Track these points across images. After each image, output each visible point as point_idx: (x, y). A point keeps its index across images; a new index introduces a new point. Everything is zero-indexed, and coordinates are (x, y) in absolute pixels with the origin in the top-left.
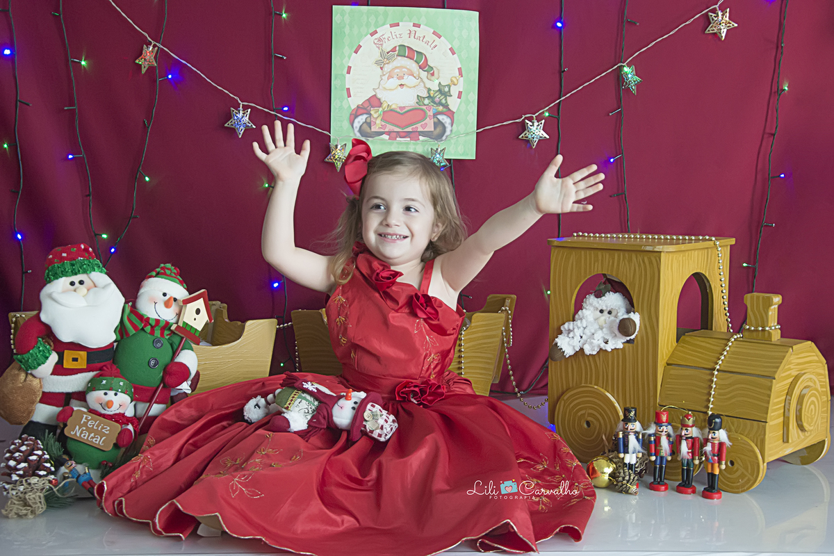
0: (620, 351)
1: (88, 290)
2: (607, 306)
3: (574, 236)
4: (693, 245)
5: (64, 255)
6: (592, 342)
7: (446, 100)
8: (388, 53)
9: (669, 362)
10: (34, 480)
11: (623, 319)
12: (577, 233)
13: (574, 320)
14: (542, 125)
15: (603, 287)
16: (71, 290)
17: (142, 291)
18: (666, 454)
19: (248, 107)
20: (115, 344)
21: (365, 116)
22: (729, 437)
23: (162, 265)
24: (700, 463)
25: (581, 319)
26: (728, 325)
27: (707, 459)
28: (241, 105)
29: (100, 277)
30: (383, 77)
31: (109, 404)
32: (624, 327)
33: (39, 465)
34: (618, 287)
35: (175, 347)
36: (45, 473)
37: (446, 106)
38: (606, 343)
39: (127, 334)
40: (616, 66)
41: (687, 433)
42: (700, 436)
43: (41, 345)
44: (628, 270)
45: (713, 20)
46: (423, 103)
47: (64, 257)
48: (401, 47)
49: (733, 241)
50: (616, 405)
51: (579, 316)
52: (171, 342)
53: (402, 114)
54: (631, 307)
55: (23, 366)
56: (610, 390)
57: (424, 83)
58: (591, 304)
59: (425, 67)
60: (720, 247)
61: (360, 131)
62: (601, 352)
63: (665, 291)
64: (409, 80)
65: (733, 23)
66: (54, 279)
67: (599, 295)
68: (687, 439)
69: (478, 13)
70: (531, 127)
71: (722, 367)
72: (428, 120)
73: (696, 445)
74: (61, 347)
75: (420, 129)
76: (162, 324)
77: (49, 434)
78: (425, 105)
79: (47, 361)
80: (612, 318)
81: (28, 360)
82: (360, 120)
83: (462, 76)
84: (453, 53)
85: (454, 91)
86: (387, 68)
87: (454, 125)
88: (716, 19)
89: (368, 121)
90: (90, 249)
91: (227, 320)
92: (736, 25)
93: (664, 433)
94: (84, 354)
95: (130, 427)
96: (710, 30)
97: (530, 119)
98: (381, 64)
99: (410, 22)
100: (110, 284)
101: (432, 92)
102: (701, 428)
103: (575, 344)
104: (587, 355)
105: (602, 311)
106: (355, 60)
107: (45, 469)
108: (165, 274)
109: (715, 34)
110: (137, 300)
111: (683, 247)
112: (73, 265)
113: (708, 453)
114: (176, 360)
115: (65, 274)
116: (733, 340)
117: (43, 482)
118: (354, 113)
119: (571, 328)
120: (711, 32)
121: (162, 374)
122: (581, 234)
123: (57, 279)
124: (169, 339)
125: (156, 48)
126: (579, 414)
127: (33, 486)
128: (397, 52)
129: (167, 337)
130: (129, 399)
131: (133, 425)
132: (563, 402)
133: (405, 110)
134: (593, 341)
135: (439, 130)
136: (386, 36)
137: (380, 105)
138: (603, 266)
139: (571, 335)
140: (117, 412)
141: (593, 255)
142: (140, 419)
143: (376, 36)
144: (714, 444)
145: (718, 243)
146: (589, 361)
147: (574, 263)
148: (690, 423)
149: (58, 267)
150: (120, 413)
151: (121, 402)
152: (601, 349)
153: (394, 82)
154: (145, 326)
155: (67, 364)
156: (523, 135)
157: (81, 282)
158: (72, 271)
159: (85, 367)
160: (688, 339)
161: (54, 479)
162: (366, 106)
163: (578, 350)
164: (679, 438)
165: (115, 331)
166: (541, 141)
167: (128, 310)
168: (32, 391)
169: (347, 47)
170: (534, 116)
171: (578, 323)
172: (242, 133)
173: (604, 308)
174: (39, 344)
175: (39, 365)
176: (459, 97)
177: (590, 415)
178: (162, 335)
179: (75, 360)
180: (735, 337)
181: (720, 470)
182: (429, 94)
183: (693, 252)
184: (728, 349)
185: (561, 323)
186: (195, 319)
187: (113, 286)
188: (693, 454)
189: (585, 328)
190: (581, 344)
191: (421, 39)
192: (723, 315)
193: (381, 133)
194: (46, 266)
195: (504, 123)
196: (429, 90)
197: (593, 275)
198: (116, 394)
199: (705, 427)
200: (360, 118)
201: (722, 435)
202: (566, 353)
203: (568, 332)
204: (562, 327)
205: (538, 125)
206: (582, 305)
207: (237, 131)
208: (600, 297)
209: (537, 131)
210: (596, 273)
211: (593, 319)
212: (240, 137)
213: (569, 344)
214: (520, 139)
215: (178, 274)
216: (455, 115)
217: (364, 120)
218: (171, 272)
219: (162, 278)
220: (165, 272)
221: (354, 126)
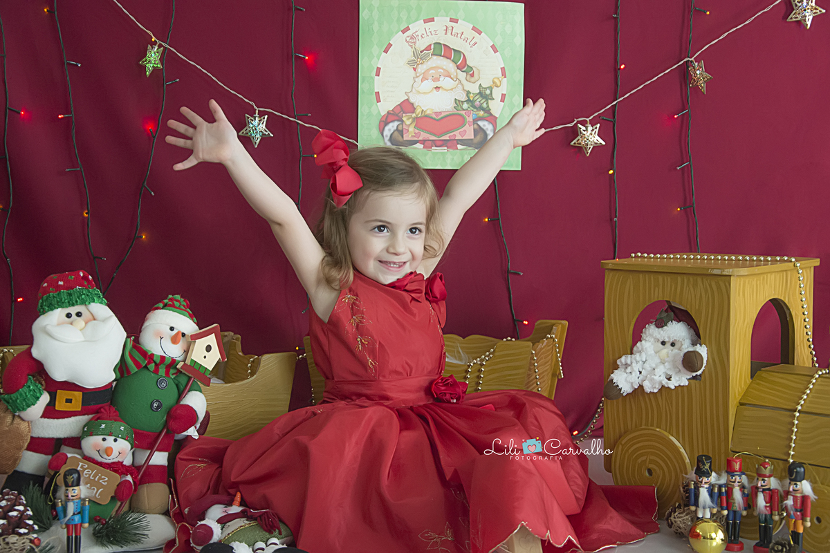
0: (685, 389)
1: (86, 323)
2: (669, 337)
3: (632, 257)
4: (770, 267)
5: (61, 283)
6: (653, 379)
7: (487, 103)
8: (421, 52)
9: (741, 402)
10: (12, 539)
11: (688, 352)
12: (635, 253)
13: (632, 353)
14: (597, 130)
15: (664, 315)
16: (68, 323)
17: (146, 324)
18: (740, 508)
19: (266, 113)
20: (115, 383)
21: (396, 123)
22: (814, 490)
23: (170, 296)
24: (782, 520)
25: (640, 352)
26: (813, 359)
27: (788, 514)
28: (257, 111)
29: (101, 310)
30: (416, 79)
31: (108, 451)
32: (690, 361)
33: (20, 522)
34: (682, 316)
35: (182, 388)
36: (26, 531)
37: (487, 111)
38: (669, 379)
39: (128, 372)
40: (682, 62)
41: (763, 484)
42: (780, 488)
43: (31, 385)
44: (693, 296)
45: (796, 5)
46: (461, 107)
47: (61, 285)
48: (437, 45)
49: (817, 262)
50: (682, 450)
51: (638, 348)
52: (177, 382)
53: (439, 121)
54: (697, 338)
55: (10, 407)
56: (674, 434)
57: (462, 85)
58: (651, 335)
59: (464, 67)
60: (801, 269)
61: (391, 139)
62: (663, 389)
63: (736, 320)
64: (446, 82)
65: (820, 9)
66: (49, 311)
67: (660, 325)
68: (764, 491)
69: (523, 5)
70: (584, 133)
71: (804, 407)
72: (466, 127)
73: (775, 499)
74: (53, 387)
75: (459, 137)
76: (168, 362)
77: (34, 486)
78: (464, 110)
79: (38, 402)
80: (675, 350)
81: (16, 400)
82: (392, 127)
83: (505, 77)
84: (496, 51)
85: (497, 94)
86: (421, 69)
88: (800, 4)
89: (400, 128)
90: (90, 277)
91: (241, 354)
92: (824, 11)
93: (736, 483)
94: (79, 395)
95: (129, 478)
96: (793, 17)
97: (584, 123)
98: (413, 65)
99: (447, 16)
100: (111, 316)
101: (472, 95)
102: (781, 479)
103: (633, 381)
104: (647, 393)
105: (663, 343)
106: (384, 61)
107: (26, 526)
108: (173, 306)
109: (799, 22)
110: (141, 334)
111: (756, 270)
112: (70, 295)
113: (789, 507)
114: (182, 403)
115: (60, 304)
116: (817, 376)
117: (24, 541)
118: (384, 119)
119: (629, 362)
120: (794, 19)
121: (165, 418)
122: (639, 254)
123: (52, 310)
124: (174, 378)
125: (162, 48)
126: (639, 461)
127: (11, 545)
128: (432, 51)
129: (173, 377)
130: (129, 446)
131: (132, 476)
132: (620, 446)
133: (442, 116)
134: (655, 377)
135: (479, 138)
136: (419, 33)
137: (413, 110)
138: (663, 291)
139: (629, 370)
140: (116, 460)
141: (652, 279)
142: (139, 468)
143: (408, 33)
144: (797, 497)
145: (798, 265)
146: (650, 400)
147: (632, 288)
148: (767, 472)
149: (54, 297)
150: (119, 462)
151: (120, 449)
152: (663, 386)
153: (429, 85)
154: (149, 363)
155: (60, 406)
156: (575, 141)
157: (79, 315)
158: (69, 302)
159: (80, 410)
160: (764, 375)
161: (35, 538)
162: (397, 111)
163: (636, 387)
164: (755, 490)
165: (114, 370)
166: (597, 148)
167: (130, 345)
168: (19, 435)
169: (375, 46)
170: (588, 120)
171: (637, 356)
172: (258, 142)
173: (666, 340)
174: (29, 383)
175: (29, 406)
176: (502, 100)
177: (652, 461)
178: (167, 374)
179: (69, 401)
180: (820, 373)
181: (805, 528)
182: (468, 97)
183: (769, 275)
184: (811, 386)
185: (617, 356)
186: (205, 357)
187: (115, 319)
188: (772, 508)
189: (644, 362)
190: (639, 380)
191: (459, 35)
192: (806, 347)
193: (415, 142)
194: (40, 295)
195: (554, 129)
196: (468, 93)
197: (653, 301)
198: (115, 440)
199: (785, 477)
200: (391, 125)
201: (806, 487)
202: (623, 390)
203: (624, 366)
204: (618, 361)
205: (593, 130)
206: (641, 336)
207: (252, 139)
208: (662, 327)
209: (591, 136)
210: (656, 300)
211: (653, 352)
212: (256, 147)
213: (626, 380)
214: (572, 146)
215: (188, 306)
216: (498, 120)
217: (395, 128)
218: (180, 304)
219: (170, 310)
220: (173, 303)
221: (385, 134)
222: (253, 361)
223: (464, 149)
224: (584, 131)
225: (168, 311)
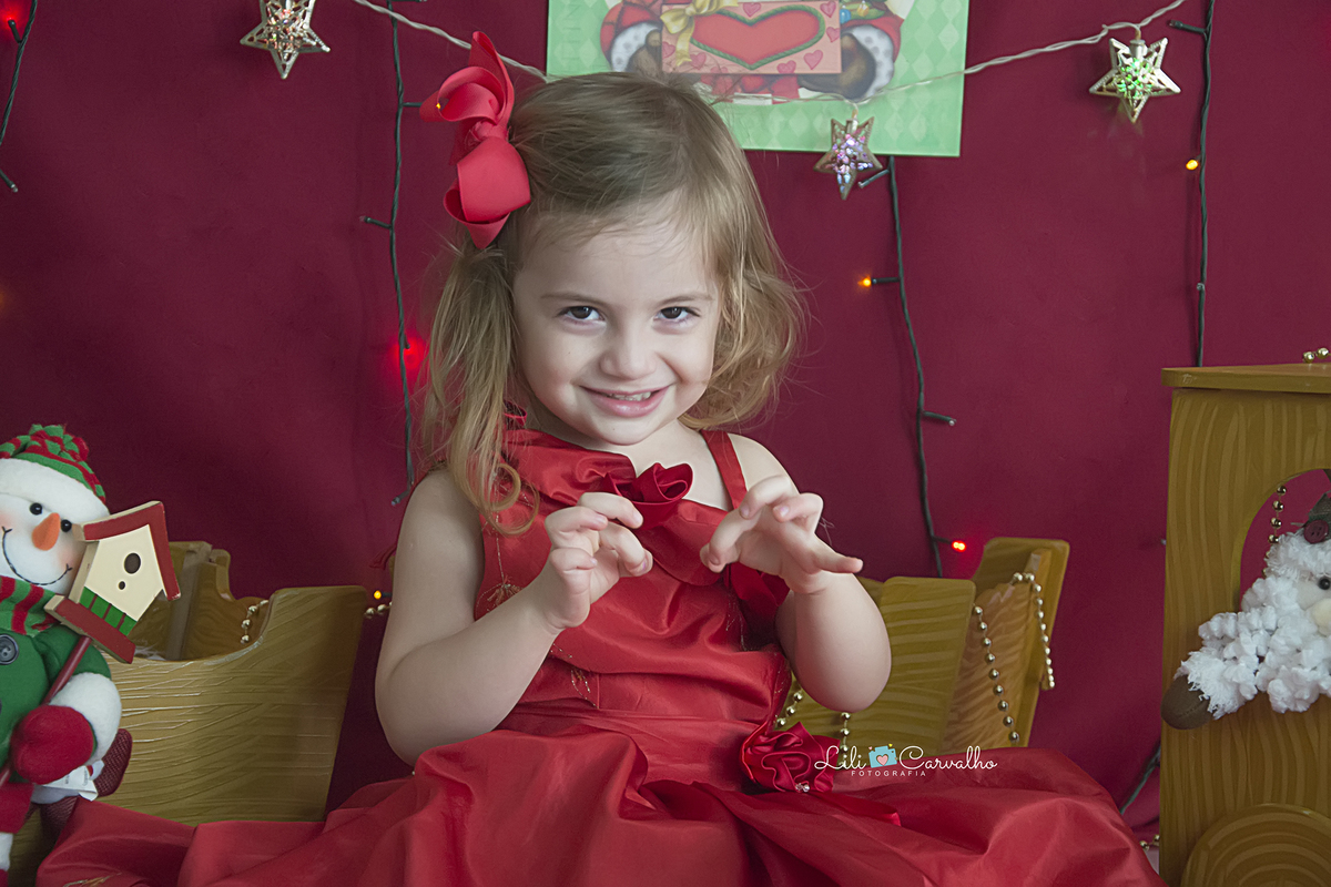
6: (1297, 675)
13: (1238, 609)
14: (1160, 55)
23: (38, 428)
25: (1262, 606)
35: (56, 662)
37: (879, 2)
51: (1255, 594)
52: (43, 648)
53: (752, 25)
58: (1292, 563)
62: (1322, 706)
67: (1318, 534)
70: (1127, 61)
72: (823, 43)
75: (802, 69)
76: (21, 594)
82: (633, 38)
87: (900, 57)
89: (655, 42)
91: (227, 596)
97: (1126, 37)
103: (1240, 679)
104: (1278, 714)
105: (1325, 583)
108: (43, 451)
114: (54, 702)
118: (614, 18)
119: (1230, 632)
124: (37, 638)
129: (33, 634)
132: (1205, 853)
133: (762, 12)
134: (1300, 670)
135: (855, 71)
139: (1230, 651)
146: (1286, 731)
152: (1322, 694)
156: (1102, 83)
163: (1249, 697)
166: (1157, 101)
170: (1137, 27)
171: (1253, 617)
172: (290, 64)
178: (18, 625)
185: (1198, 616)
186: (122, 585)
189: (1271, 632)
190: (1258, 679)
195: (1048, 49)
197: (1299, 472)
200: (631, 32)
202: (1212, 704)
203: (1219, 643)
204: (1201, 627)
205: (1149, 54)
206: (1265, 565)
207: (276, 58)
208: (1323, 540)
209: (1144, 71)
210: (1306, 468)
211: (1296, 606)
212: (285, 76)
213: (1222, 679)
214: (1093, 95)
215: (83, 456)
216: (904, 29)
217: (642, 41)
218: (63, 449)
219: (33, 461)
220: (44, 446)
221: (615, 57)
222: (256, 613)
223: (815, 99)
224: (1127, 56)
225: (27, 463)
